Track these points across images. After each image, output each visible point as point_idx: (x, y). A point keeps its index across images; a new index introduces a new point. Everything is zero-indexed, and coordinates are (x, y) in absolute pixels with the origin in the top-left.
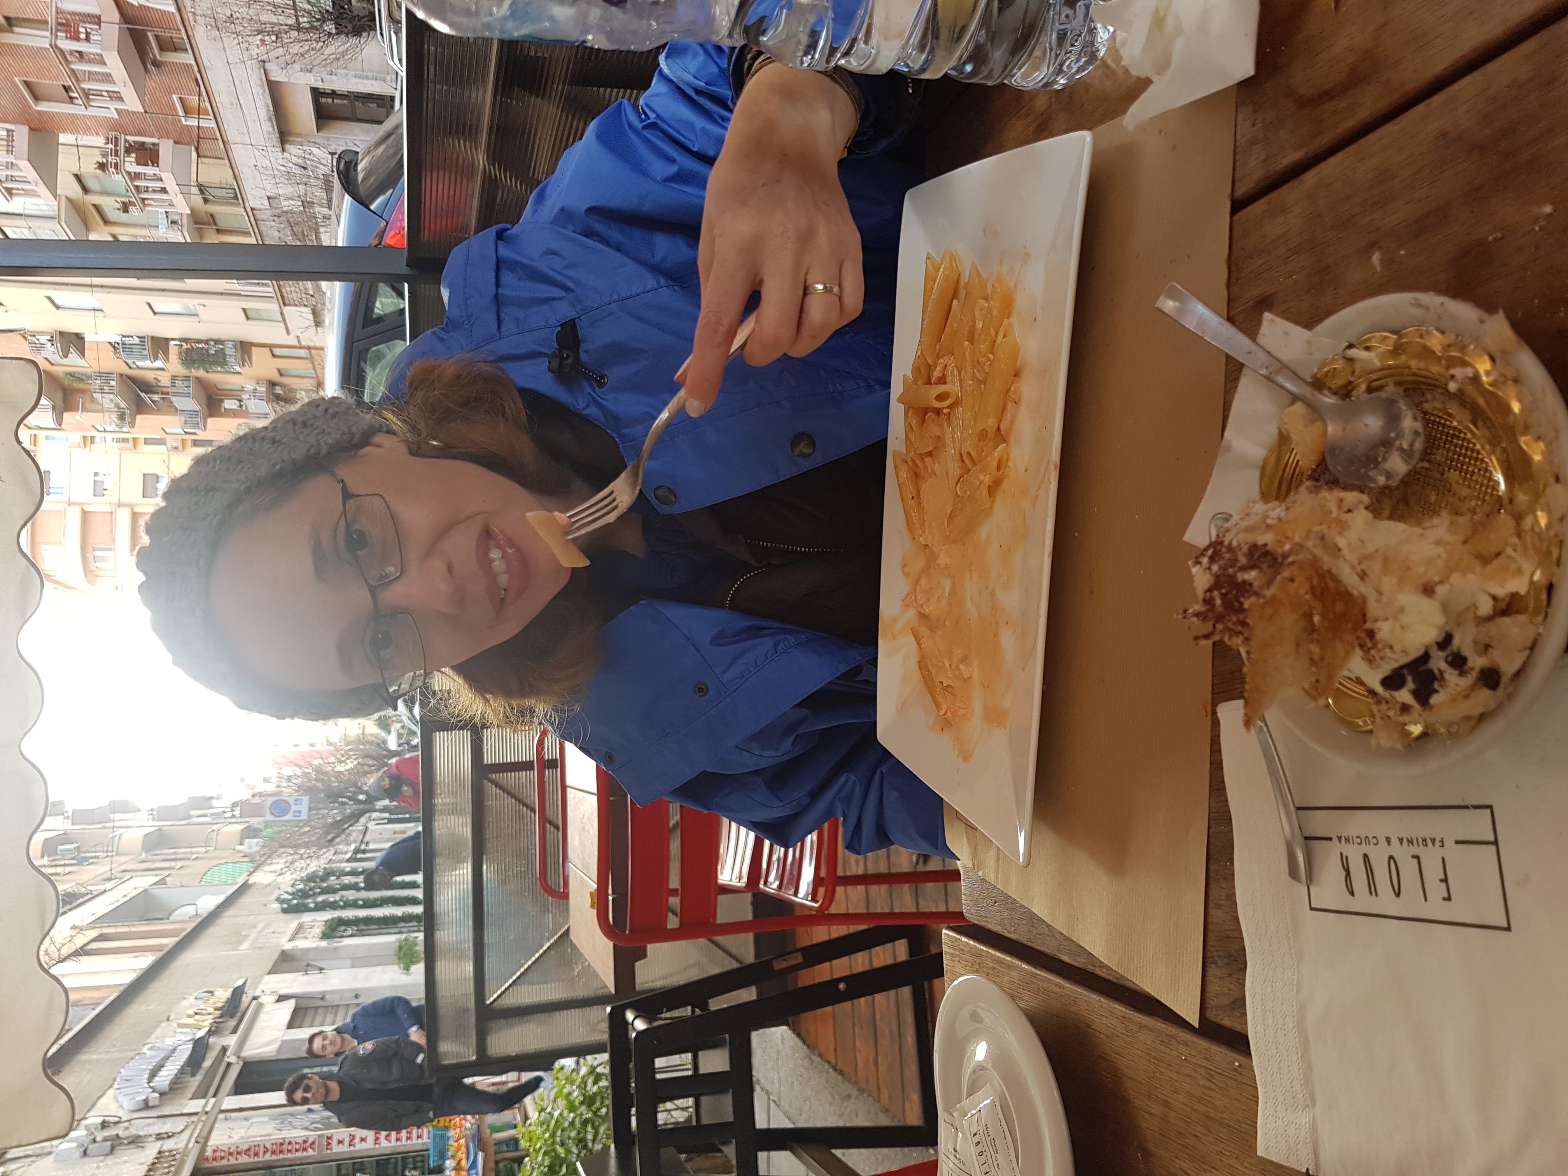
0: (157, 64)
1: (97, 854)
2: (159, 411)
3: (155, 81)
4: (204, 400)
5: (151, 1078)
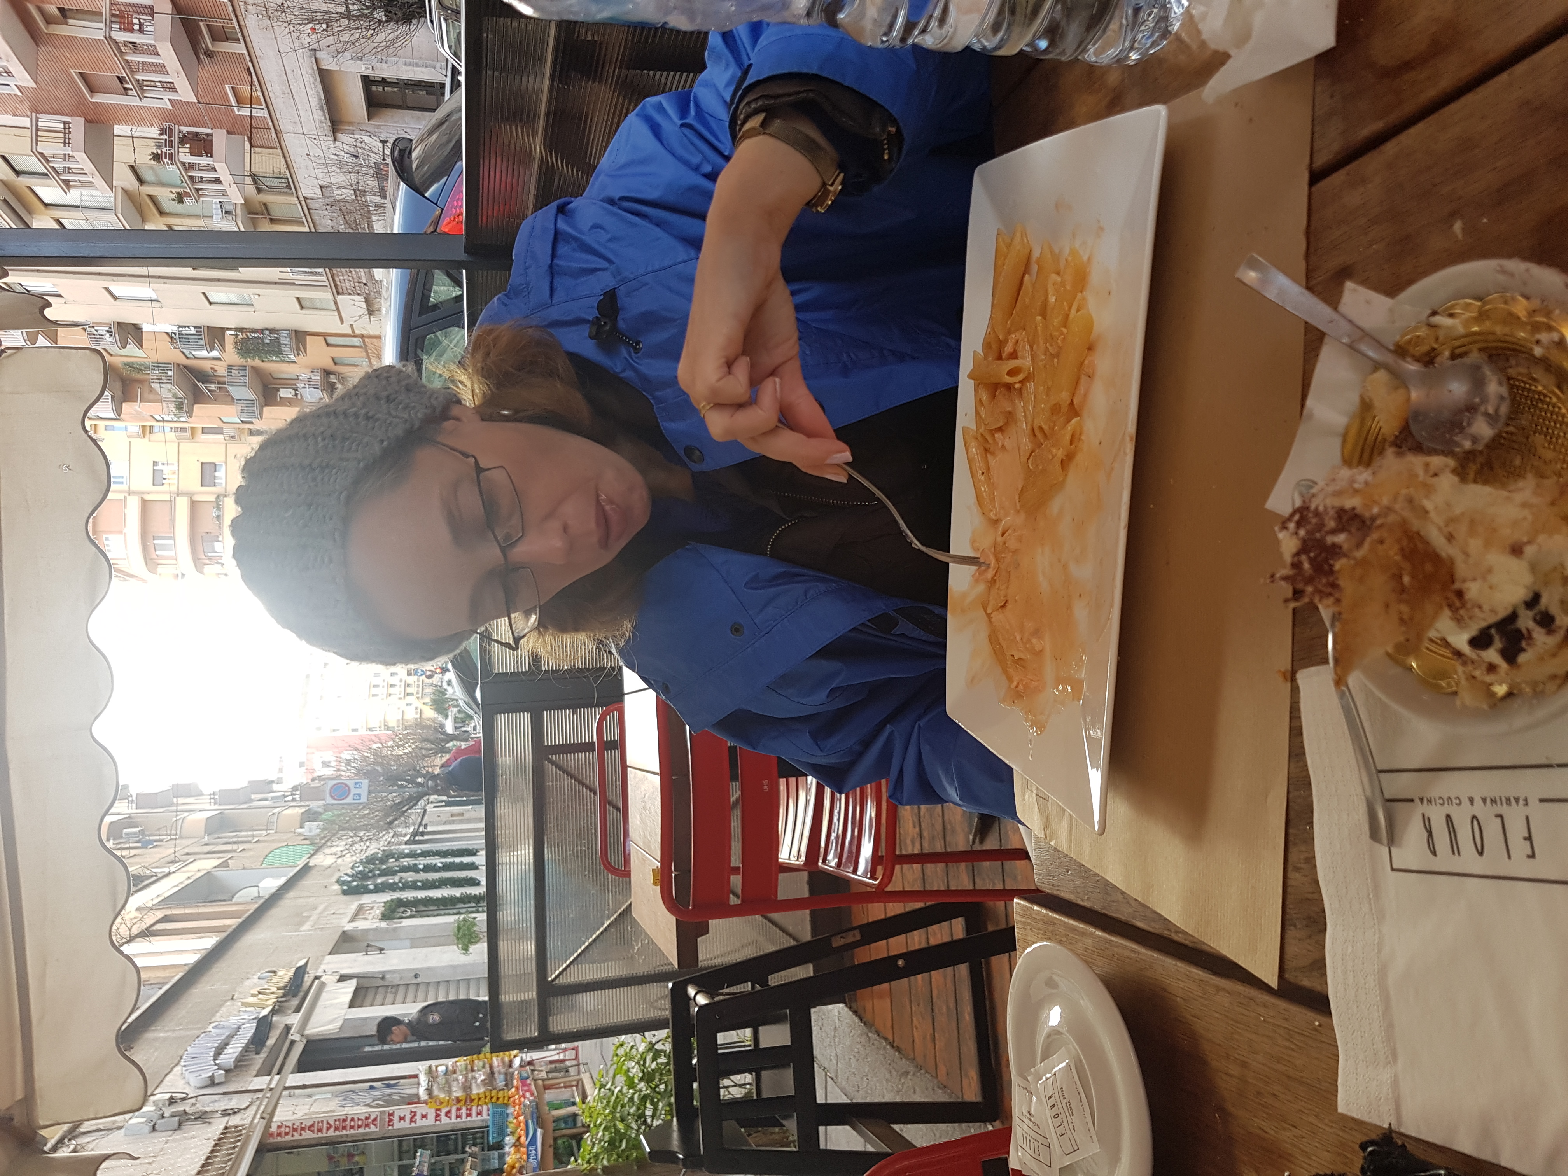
0: (209, 54)
1: (161, 837)
2: (216, 401)
3: (208, 70)
4: (260, 389)
5: (216, 1057)
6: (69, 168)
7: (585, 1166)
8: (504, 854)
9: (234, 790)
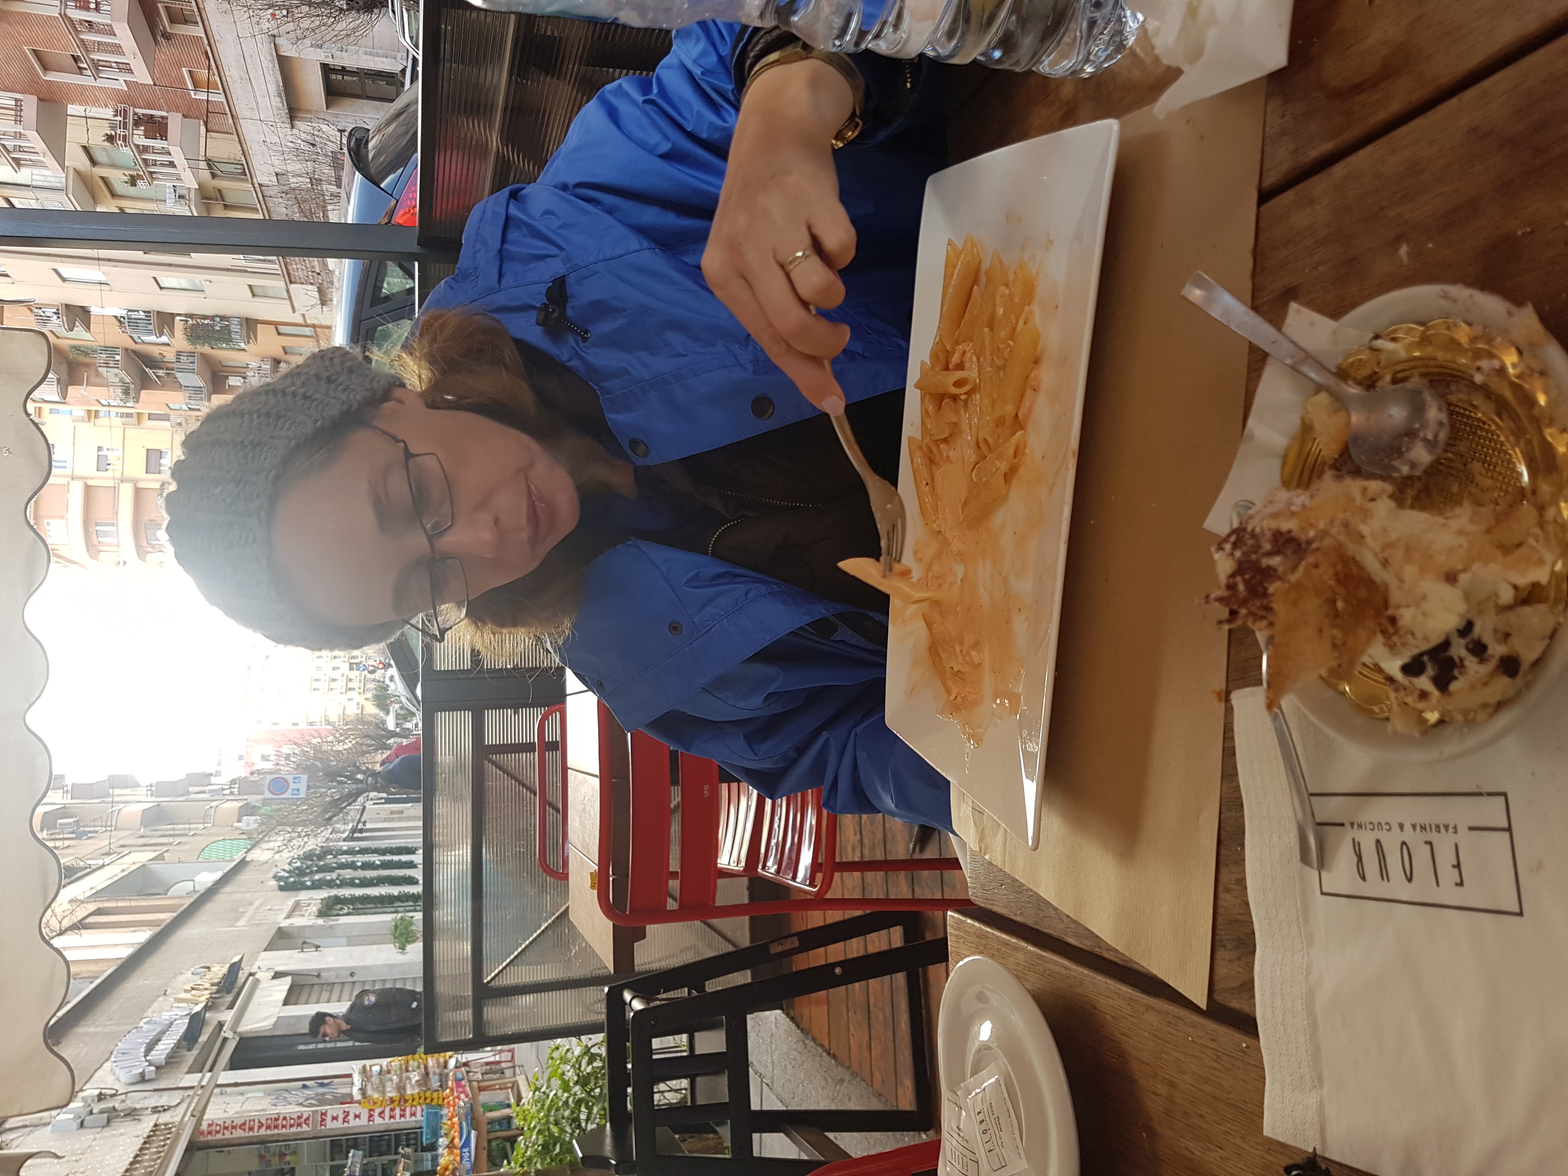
0: (167, 36)
1: (96, 829)
2: (163, 387)
3: (165, 53)
4: (208, 377)
5: (147, 1052)
6: (20, 146)
7: (518, 1169)
8: (441, 853)
9: (173, 782)
